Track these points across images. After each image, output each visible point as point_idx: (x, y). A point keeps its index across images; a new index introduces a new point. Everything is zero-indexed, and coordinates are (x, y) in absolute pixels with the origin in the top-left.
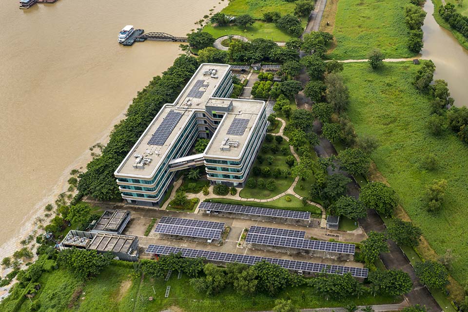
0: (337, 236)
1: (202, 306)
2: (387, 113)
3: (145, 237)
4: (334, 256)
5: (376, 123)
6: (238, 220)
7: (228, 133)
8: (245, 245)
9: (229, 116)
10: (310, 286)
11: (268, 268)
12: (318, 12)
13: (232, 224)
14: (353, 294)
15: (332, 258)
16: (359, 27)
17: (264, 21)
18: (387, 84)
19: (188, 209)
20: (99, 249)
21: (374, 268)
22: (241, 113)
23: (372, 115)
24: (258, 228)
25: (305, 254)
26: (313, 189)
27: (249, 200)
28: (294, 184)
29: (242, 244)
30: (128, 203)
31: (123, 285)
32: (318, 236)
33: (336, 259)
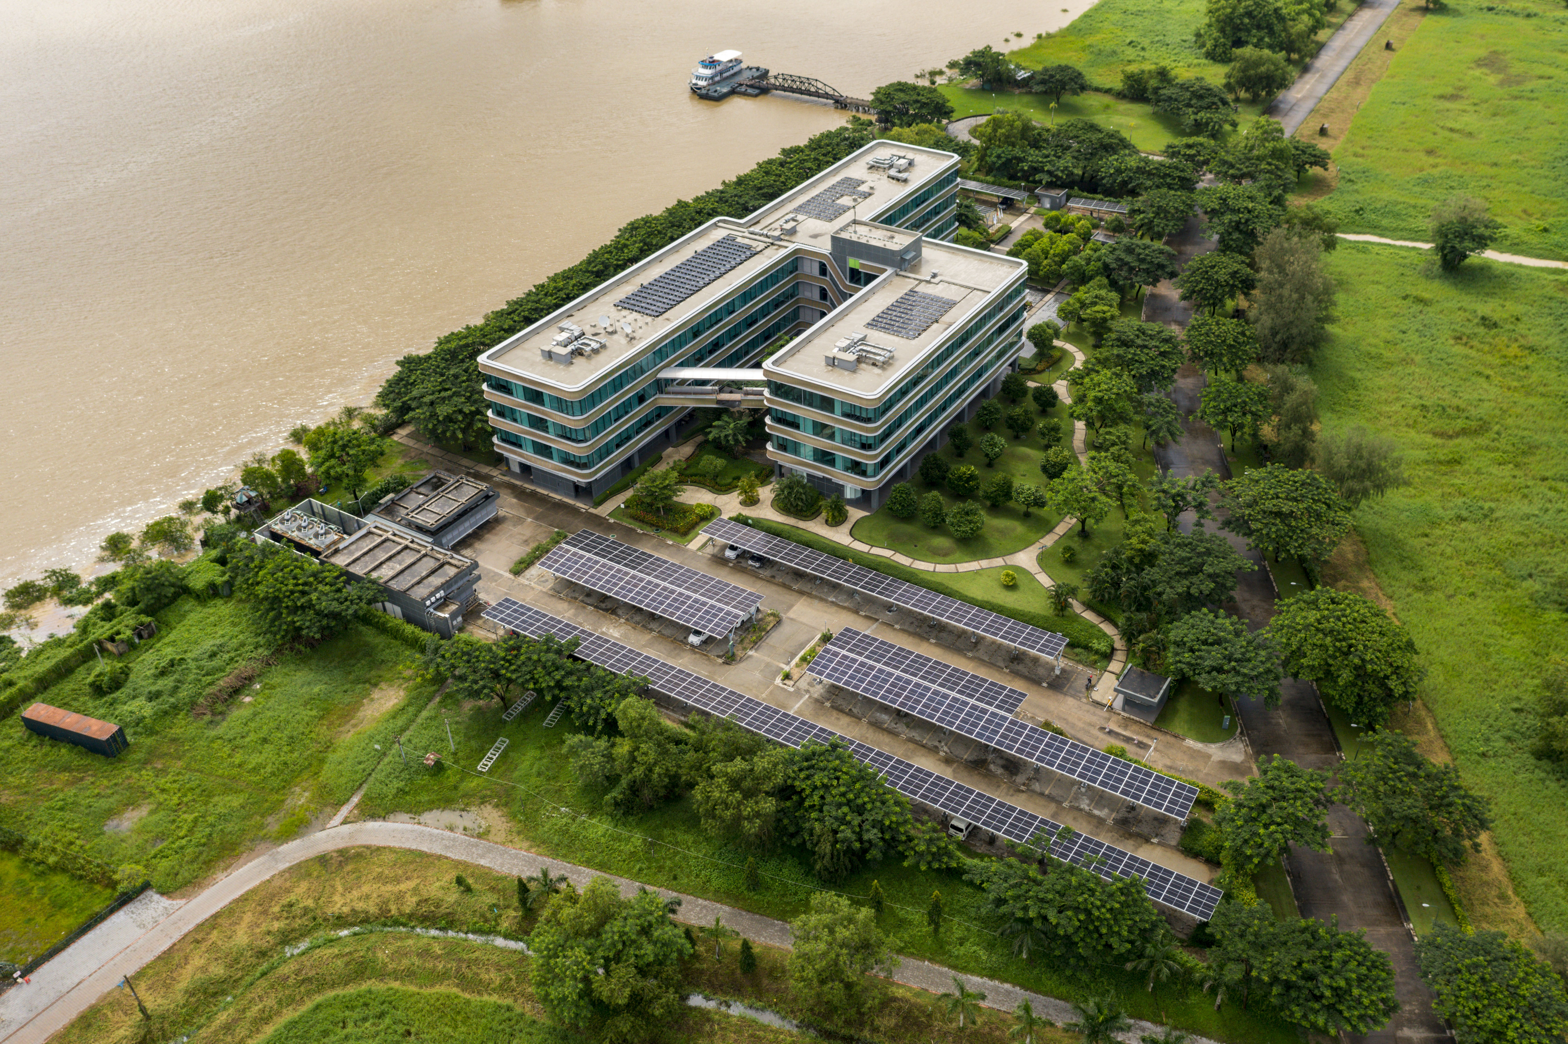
0: (1142, 746)
1: (577, 837)
2: (1456, 402)
3: (511, 576)
4: (1106, 811)
5: (1408, 426)
6: (816, 602)
7: (873, 324)
8: (803, 684)
9: (897, 280)
10: (971, 883)
11: (835, 770)
12: (1300, 100)
13: (790, 607)
14: (1129, 966)
15: (1096, 812)
16: (1430, 152)
17: (1120, 95)
18: (1483, 318)
19: (675, 531)
20: (353, 569)
21: (1248, 896)
22: (936, 280)
23: (1398, 399)
24: (866, 641)
25: (1000, 771)
26: (1104, 566)
27: (876, 551)
28: (1049, 541)
29: (795, 677)
30: (509, 472)
31: (376, 694)
32: (1073, 726)
33: (1110, 822)
